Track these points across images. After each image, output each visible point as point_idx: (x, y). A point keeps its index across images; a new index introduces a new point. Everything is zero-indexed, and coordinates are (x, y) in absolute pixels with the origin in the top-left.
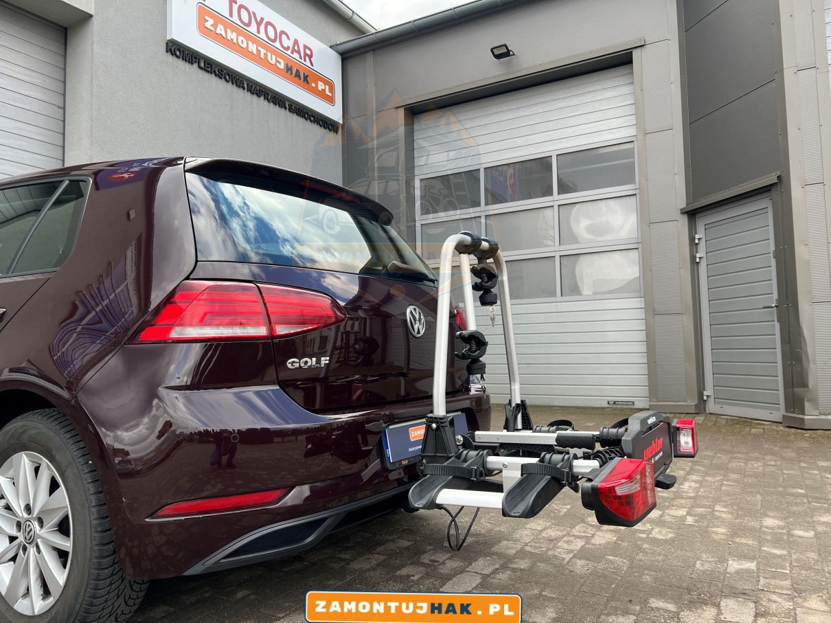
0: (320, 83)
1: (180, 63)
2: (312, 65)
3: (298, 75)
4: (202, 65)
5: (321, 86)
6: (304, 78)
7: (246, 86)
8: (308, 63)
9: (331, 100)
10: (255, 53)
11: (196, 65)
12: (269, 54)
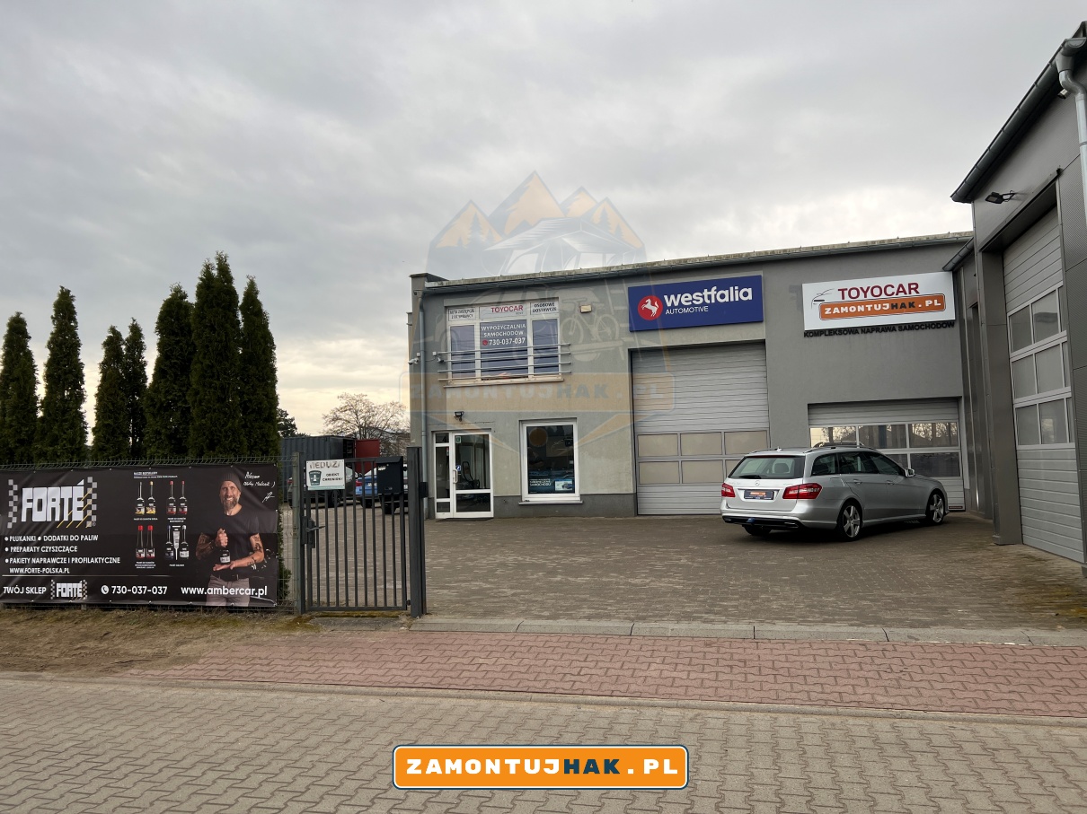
0: (927, 302)
1: (814, 339)
2: (917, 293)
3: (903, 306)
4: (827, 333)
5: (928, 303)
6: (911, 306)
7: (860, 331)
8: (913, 293)
9: (941, 308)
10: (863, 310)
11: (823, 336)
12: (875, 306)
